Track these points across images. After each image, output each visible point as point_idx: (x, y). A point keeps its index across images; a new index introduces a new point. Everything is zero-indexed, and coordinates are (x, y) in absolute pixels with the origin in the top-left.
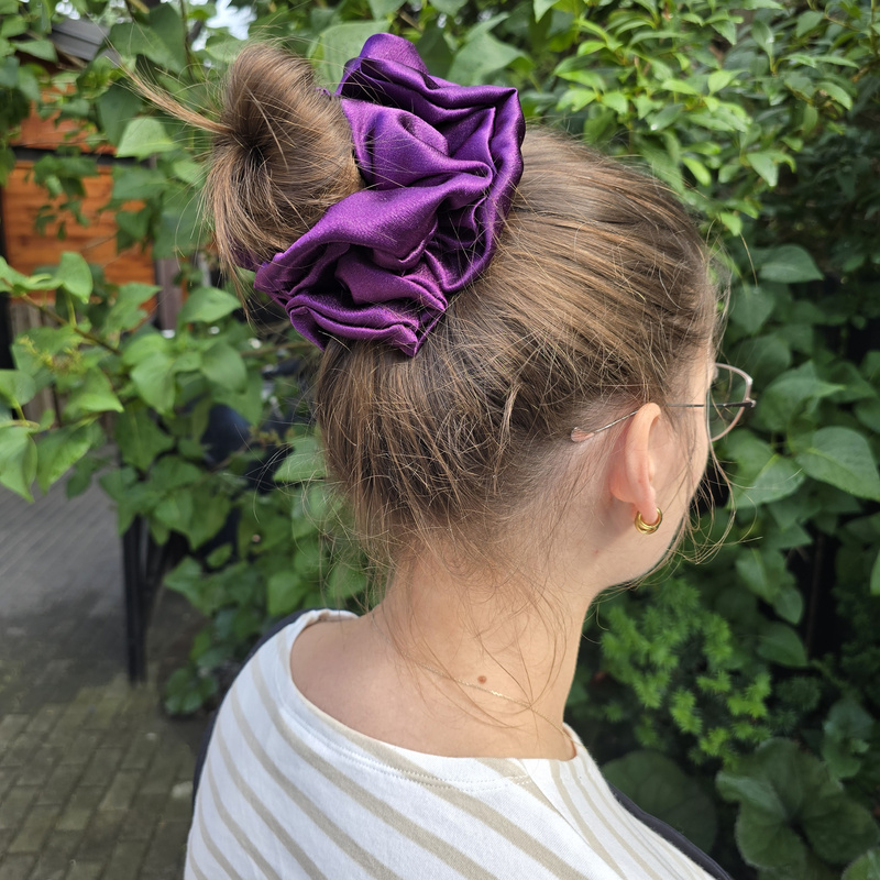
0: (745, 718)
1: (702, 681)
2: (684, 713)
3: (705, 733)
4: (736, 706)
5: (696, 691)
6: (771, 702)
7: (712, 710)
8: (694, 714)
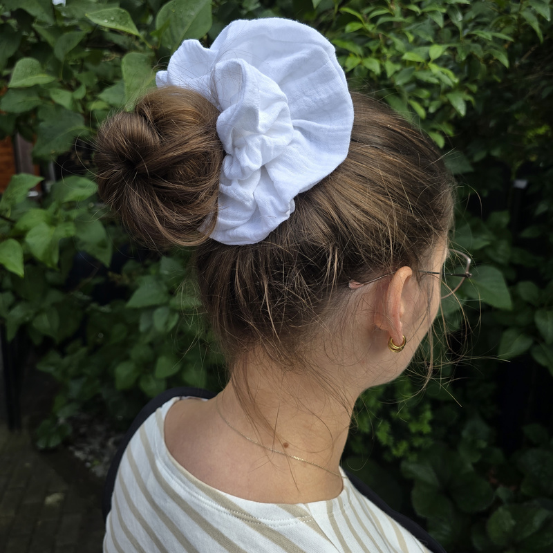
0: (420, 434)
2: (383, 434)
4: (413, 428)
5: (390, 420)
6: (433, 423)
7: (399, 431)
8: (389, 434)
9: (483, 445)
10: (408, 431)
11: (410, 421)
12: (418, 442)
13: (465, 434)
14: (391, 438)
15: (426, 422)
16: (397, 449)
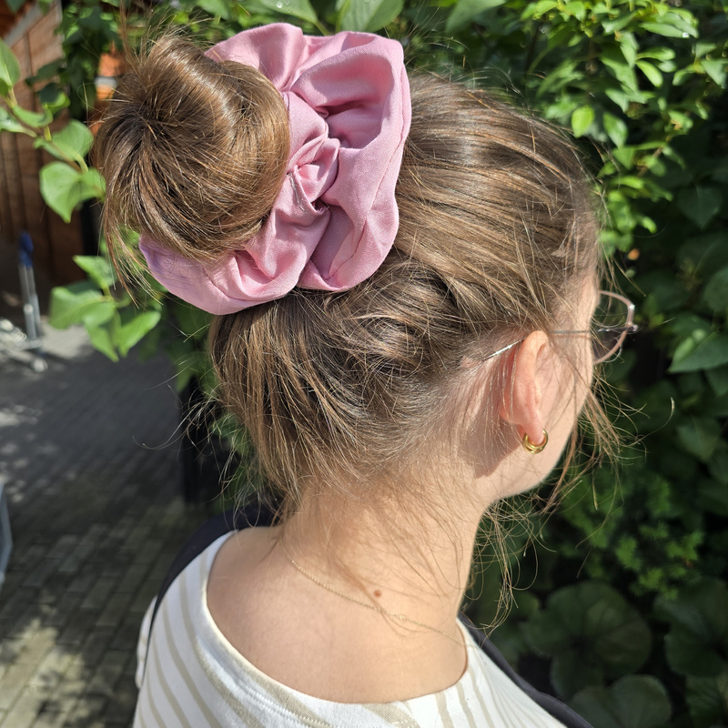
0: (679, 561)
1: (644, 529)
2: (626, 553)
3: (644, 572)
4: (672, 551)
5: (638, 536)
6: (702, 550)
7: (651, 554)
8: (635, 555)
10: (664, 555)
14: (638, 561)
15: (691, 547)
16: (648, 578)
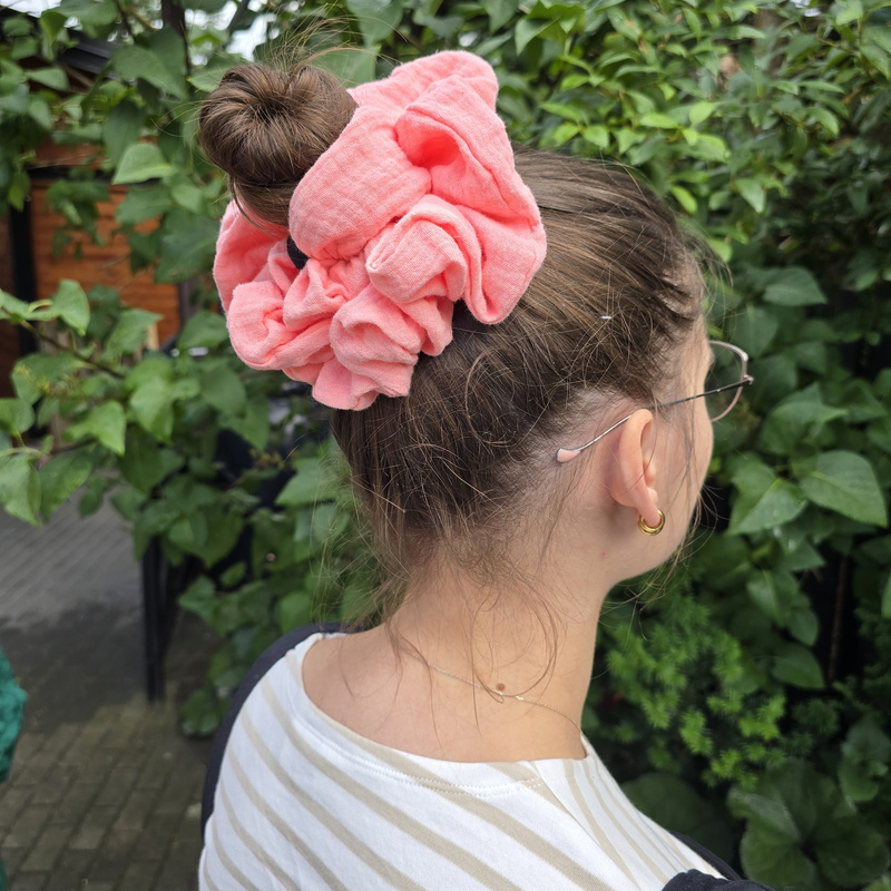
0: (756, 739)
1: (712, 702)
2: (693, 733)
3: (717, 755)
4: (747, 727)
5: (707, 711)
6: (786, 724)
8: (704, 735)
9: (882, 770)
10: (738, 733)
11: (741, 715)
12: (756, 754)
13: (847, 749)
14: (709, 742)
15: (770, 720)
16: (722, 764)
